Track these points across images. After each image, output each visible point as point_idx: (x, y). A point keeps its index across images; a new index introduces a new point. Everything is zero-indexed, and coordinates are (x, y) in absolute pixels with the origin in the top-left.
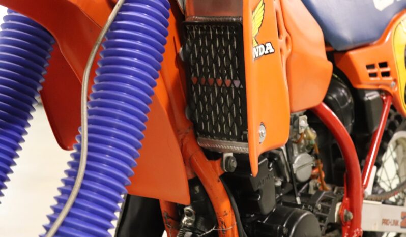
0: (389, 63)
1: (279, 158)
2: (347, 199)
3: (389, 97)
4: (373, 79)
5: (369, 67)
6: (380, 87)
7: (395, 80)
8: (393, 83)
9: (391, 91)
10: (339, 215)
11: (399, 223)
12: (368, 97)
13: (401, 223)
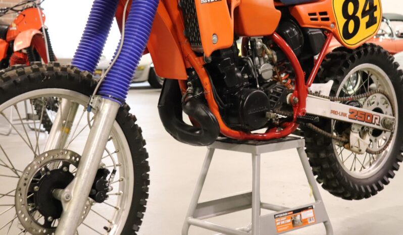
0: (328, 13)
1: (248, 64)
2: (296, 92)
3: (331, 34)
4: (313, 22)
5: (310, 14)
6: (321, 27)
7: (334, 23)
8: (332, 25)
9: (332, 30)
10: (290, 100)
11: (347, 116)
12: (311, 32)
13: (349, 115)
